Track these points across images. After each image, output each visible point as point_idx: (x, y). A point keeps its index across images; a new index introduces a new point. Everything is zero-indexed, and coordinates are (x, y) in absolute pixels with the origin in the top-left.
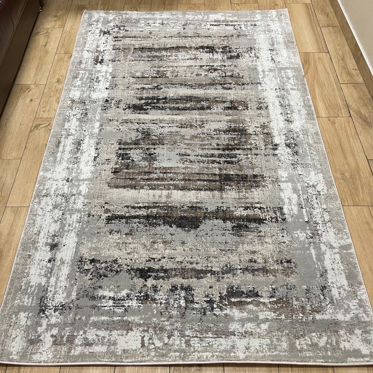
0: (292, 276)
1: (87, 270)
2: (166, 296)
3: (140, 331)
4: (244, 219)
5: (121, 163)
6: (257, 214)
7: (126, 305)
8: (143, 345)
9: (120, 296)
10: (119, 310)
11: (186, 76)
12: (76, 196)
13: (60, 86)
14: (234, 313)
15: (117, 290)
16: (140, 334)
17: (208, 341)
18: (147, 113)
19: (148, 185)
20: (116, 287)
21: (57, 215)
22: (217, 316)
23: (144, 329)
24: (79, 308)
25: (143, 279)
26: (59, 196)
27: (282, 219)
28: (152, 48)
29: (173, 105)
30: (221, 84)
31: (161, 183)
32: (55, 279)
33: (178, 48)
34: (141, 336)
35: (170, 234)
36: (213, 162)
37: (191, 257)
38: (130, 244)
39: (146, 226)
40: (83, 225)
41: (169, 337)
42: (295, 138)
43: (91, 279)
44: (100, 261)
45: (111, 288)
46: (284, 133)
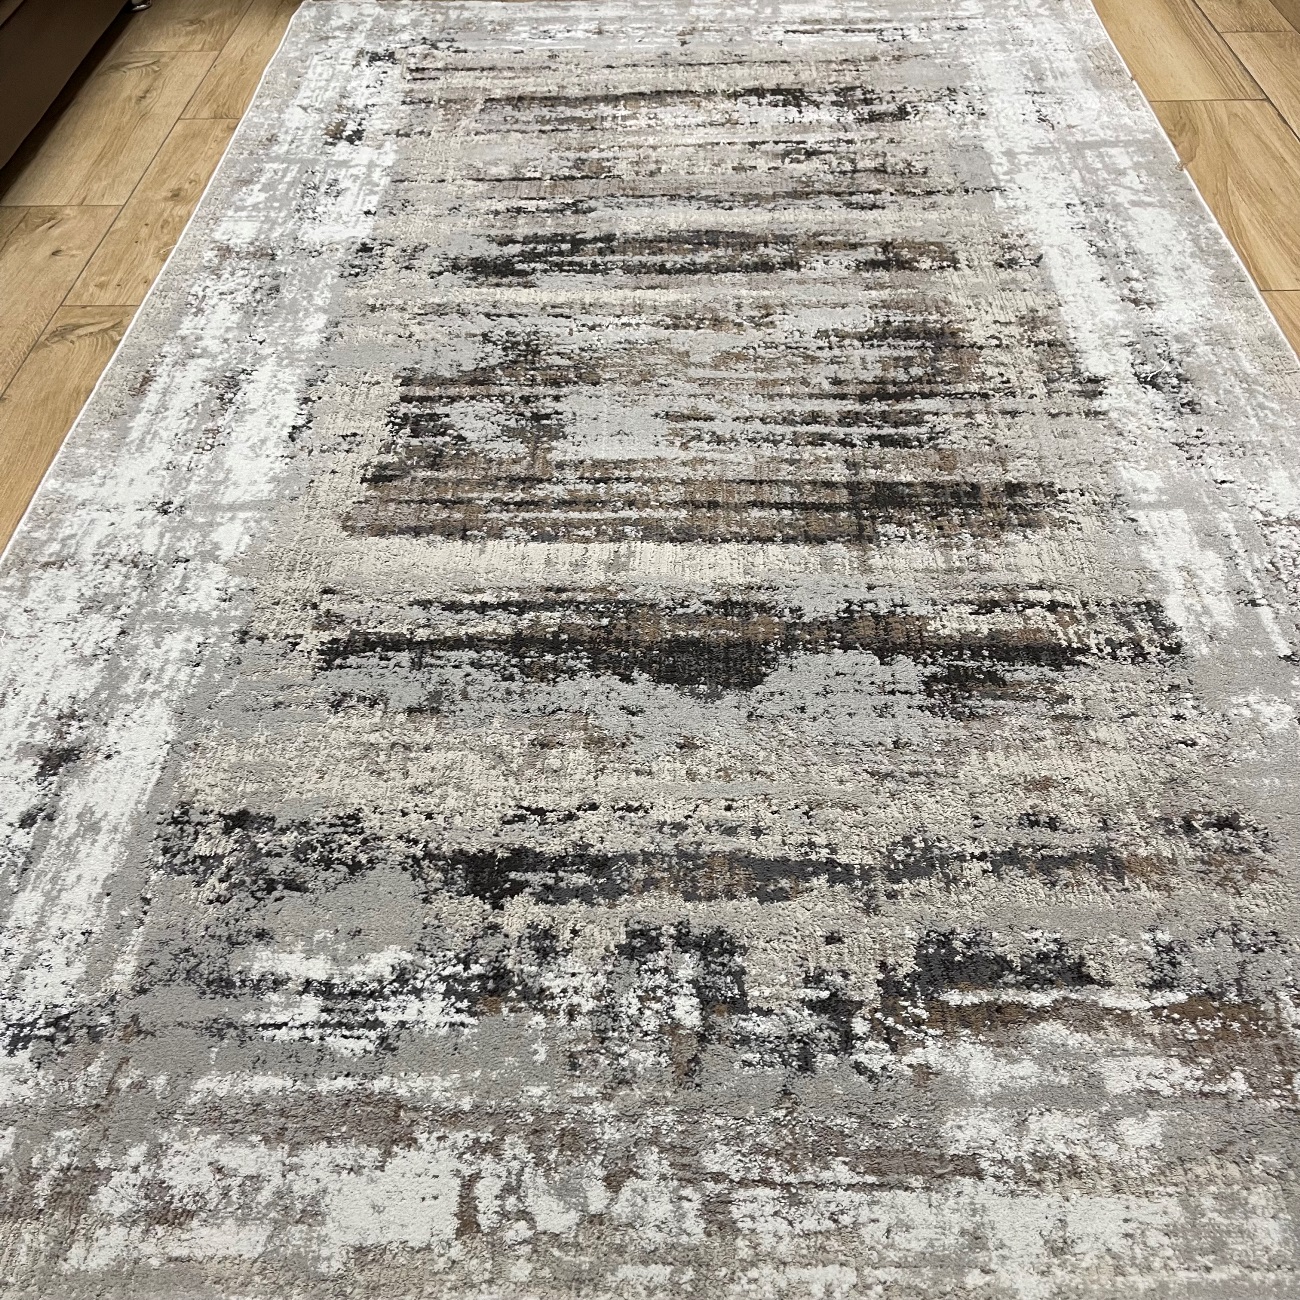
0: (1256, 887)
1: (204, 859)
2: (601, 979)
3: (454, 1146)
4: (981, 648)
5: (407, 446)
6: (1039, 630)
7: (389, 1019)
8: (467, 1223)
9: (360, 979)
10: (351, 1043)
11: (693, 174)
12: (191, 565)
13: (180, 210)
14: (965, 1062)
15: (349, 950)
16: (456, 1164)
17: (833, 1207)
18: (529, 285)
19: (525, 524)
20: (342, 935)
21: (97, 636)
22: (872, 1077)
23: (477, 1141)
24: (139, 1032)
25: (483, 898)
26: (115, 566)
28: (555, 98)
29: (638, 258)
30: (838, 194)
31: (585, 515)
32: (42, 900)
33: (659, 96)
34: (457, 1173)
35: (623, 708)
36: (820, 440)
37: (724, 803)
38: (427, 748)
39: (511, 678)
40: (208, 674)
41: (613, 1183)
42: (1174, 355)
43: (221, 900)
44: (273, 819)
45: (317, 938)
46: (1125, 341)
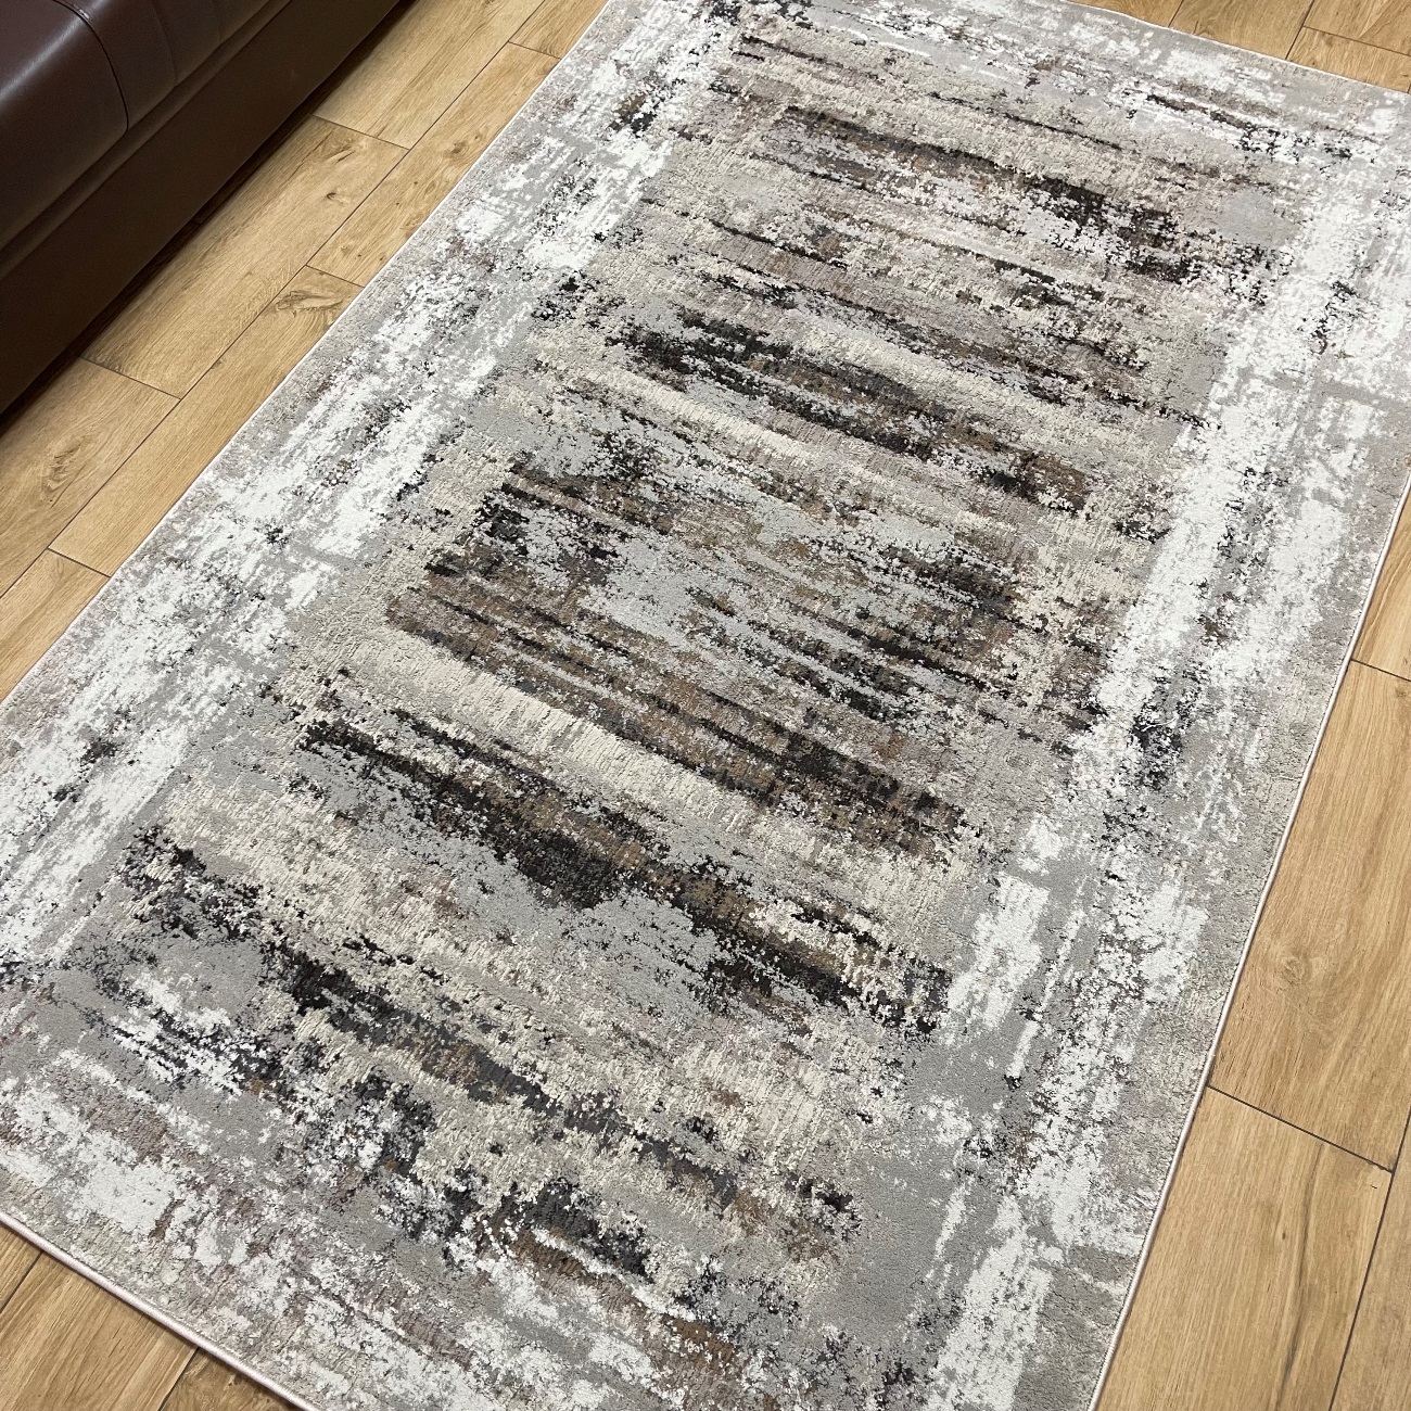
0: (814, 1261)
1: (148, 879)
2: (332, 1101)
3: (179, 1175)
4: (777, 953)
5: (479, 542)
6: (833, 957)
7: (192, 1064)
8: (158, 1231)
9: (192, 1024)
10: (161, 1070)
11: (917, 288)
12: (264, 604)
14: (514, 1285)
15: (196, 999)
16: (173, 1187)
17: (367, 1338)
18: (679, 387)
20: (198, 984)
21: (172, 646)
22: (450, 1263)
23: (194, 1178)
24: (50, 998)
25: (297, 1000)
26: (214, 582)
27: (920, 1021)
28: (855, 128)
29: (793, 388)
30: (1033, 369)
31: (569, 678)
32: (41, 865)
33: (953, 159)
34: (171, 1195)
35: (481, 883)
36: (804, 676)
37: (497, 1002)
38: (332, 854)
39: (419, 817)
40: (227, 716)
41: (253, 1250)
42: (1193, 713)
43: (142, 919)
44: (203, 867)
45: (182, 979)
46: (1159, 674)
